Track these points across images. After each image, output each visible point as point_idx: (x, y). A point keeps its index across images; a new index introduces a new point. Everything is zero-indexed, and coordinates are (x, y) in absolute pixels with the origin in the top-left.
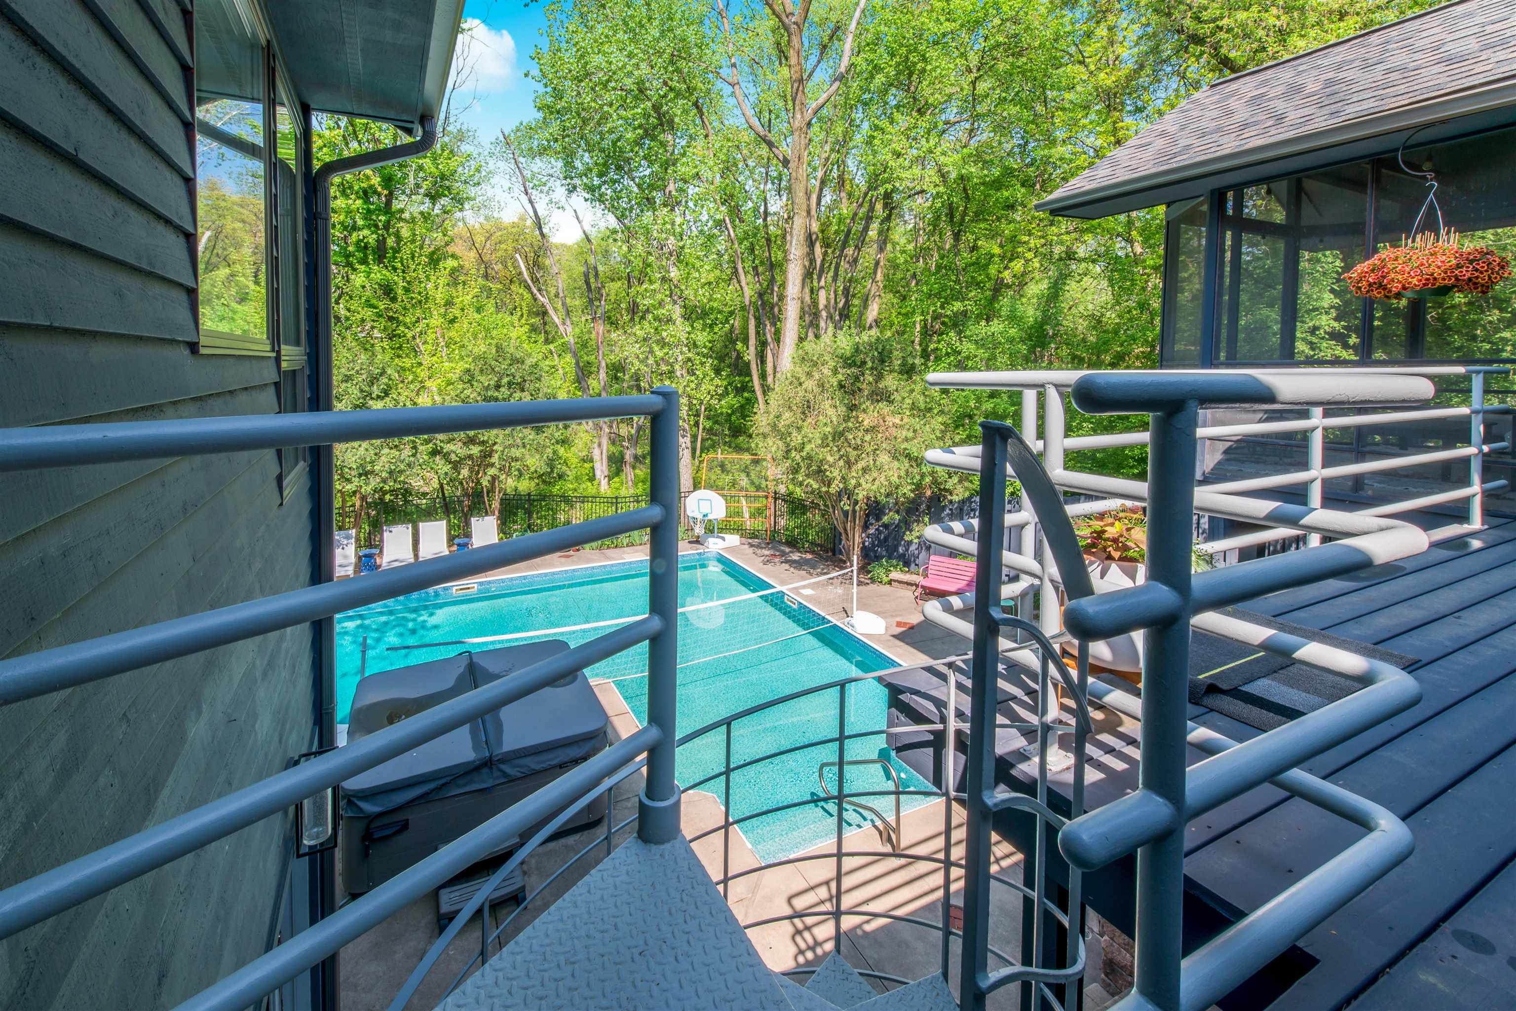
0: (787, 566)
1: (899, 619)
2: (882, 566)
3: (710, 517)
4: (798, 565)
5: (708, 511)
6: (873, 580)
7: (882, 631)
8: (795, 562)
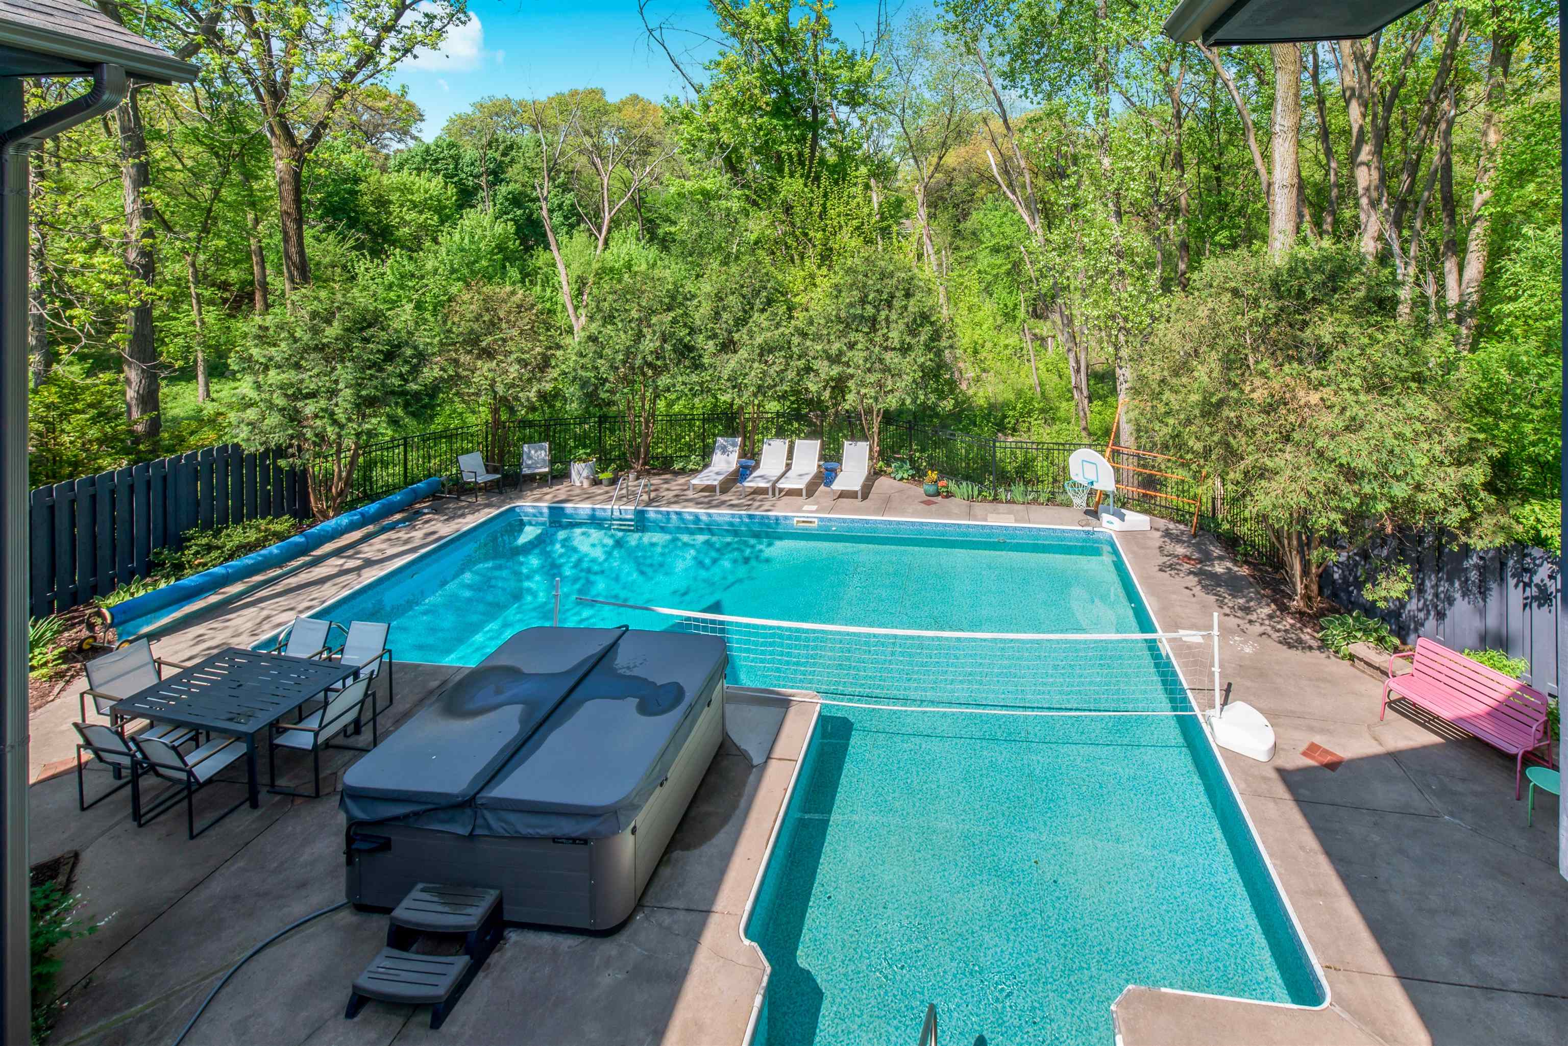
0: (1192, 580)
1: (1318, 739)
2: (1342, 624)
3: (1095, 486)
4: (1210, 582)
5: (1095, 479)
6: (1324, 645)
7: (1263, 758)
8: (1213, 576)
